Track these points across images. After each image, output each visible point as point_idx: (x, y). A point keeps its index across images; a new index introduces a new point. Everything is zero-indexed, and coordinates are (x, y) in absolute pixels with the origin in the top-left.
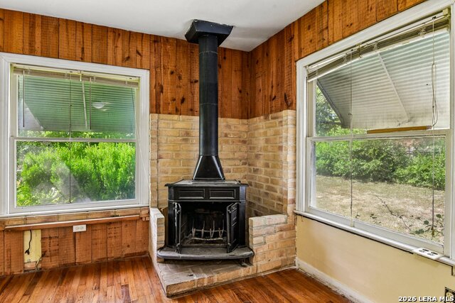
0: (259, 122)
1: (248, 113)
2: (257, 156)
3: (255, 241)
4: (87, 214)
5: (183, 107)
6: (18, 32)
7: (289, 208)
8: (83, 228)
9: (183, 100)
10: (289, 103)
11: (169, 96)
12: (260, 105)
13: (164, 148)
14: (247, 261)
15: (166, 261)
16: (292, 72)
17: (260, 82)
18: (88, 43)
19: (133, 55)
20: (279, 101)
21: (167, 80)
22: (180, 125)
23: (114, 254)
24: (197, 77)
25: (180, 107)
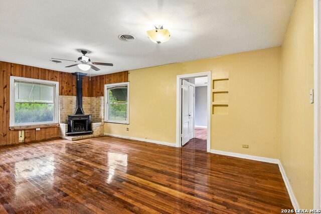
0: (94, 98)
1: (91, 95)
2: (94, 108)
3: (94, 128)
4: (40, 125)
5: (70, 93)
6: (18, 70)
7: (103, 121)
8: (39, 129)
9: (70, 91)
10: (103, 95)
11: (66, 90)
12: (94, 93)
13: (64, 106)
14: (92, 133)
15: (68, 135)
16: (103, 87)
17: (94, 87)
18: (40, 73)
19: (54, 77)
20: (100, 94)
21: (65, 85)
22: (69, 99)
23: (48, 138)
24: (74, 84)
25: (69, 93)
